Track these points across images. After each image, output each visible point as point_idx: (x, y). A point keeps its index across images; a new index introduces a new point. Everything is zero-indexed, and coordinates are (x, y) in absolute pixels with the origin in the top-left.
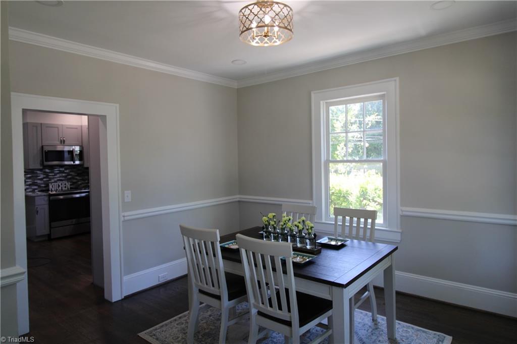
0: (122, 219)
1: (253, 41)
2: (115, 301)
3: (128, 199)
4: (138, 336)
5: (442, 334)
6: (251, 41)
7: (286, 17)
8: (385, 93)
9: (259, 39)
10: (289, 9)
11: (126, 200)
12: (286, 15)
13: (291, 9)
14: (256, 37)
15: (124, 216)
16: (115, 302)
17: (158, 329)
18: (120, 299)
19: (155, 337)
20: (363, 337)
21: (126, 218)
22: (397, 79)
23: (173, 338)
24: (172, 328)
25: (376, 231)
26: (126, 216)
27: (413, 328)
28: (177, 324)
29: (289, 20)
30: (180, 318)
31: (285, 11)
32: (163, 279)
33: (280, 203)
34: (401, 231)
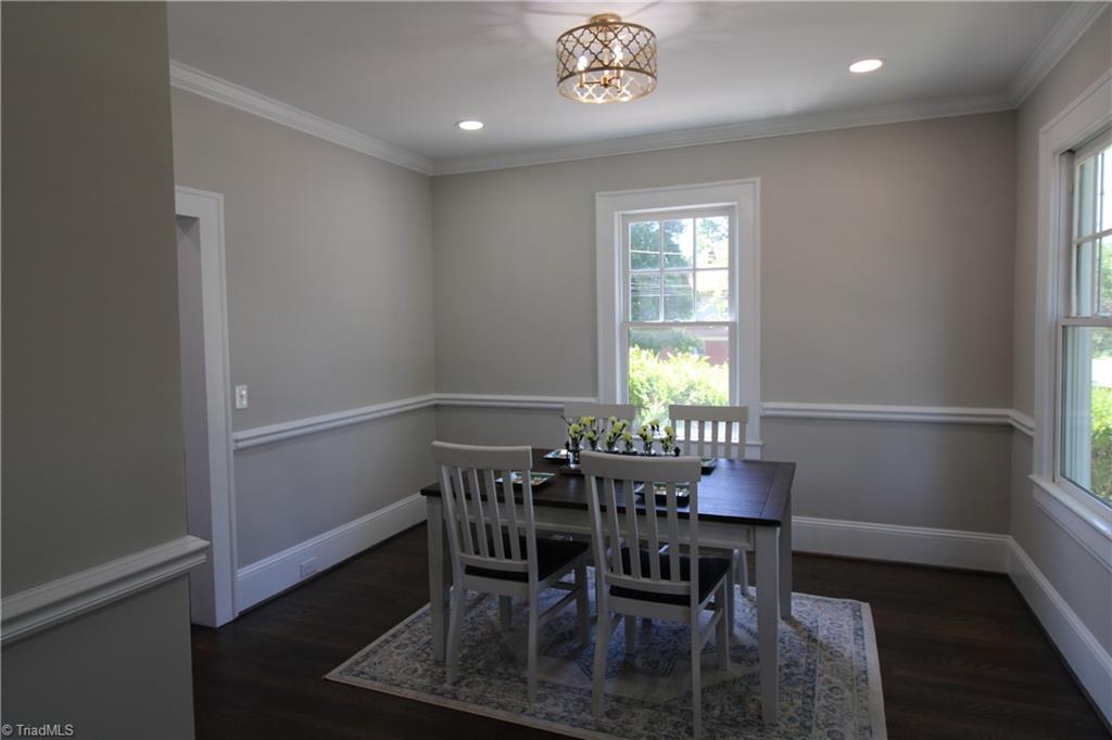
0: (233, 446)
1: (582, 95)
2: (222, 624)
3: (242, 403)
4: (326, 680)
5: (854, 601)
6: (579, 94)
7: (642, 49)
8: (735, 203)
9: (594, 91)
10: (649, 35)
11: (238, 406)
12: (642, 46)
13: (653, 35)
14: (586, 86)
15: (237, 441)
16: (222, 627)
17: (363, 661)
18: (231, 619)
19: (365, 676)
20: (743, 622)
21: (241, 444)
22: (758, 180)
23: (405, 672)
24: (390, 656)
25: (747, 448)
26: (242, 440)
27: (808, 598)
28: (396, 648)
29: (649, 56)
30: (394, 636)
31: (642, 38)
32: (309, 571)
33: (561, 406)
34: (760, 443)
